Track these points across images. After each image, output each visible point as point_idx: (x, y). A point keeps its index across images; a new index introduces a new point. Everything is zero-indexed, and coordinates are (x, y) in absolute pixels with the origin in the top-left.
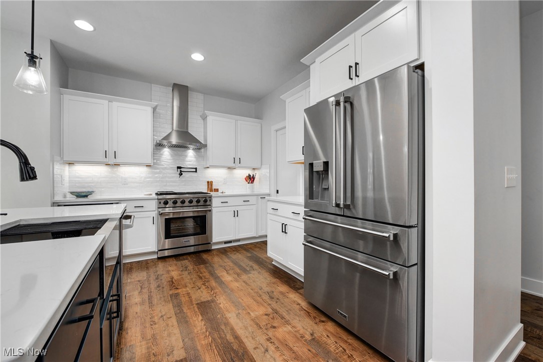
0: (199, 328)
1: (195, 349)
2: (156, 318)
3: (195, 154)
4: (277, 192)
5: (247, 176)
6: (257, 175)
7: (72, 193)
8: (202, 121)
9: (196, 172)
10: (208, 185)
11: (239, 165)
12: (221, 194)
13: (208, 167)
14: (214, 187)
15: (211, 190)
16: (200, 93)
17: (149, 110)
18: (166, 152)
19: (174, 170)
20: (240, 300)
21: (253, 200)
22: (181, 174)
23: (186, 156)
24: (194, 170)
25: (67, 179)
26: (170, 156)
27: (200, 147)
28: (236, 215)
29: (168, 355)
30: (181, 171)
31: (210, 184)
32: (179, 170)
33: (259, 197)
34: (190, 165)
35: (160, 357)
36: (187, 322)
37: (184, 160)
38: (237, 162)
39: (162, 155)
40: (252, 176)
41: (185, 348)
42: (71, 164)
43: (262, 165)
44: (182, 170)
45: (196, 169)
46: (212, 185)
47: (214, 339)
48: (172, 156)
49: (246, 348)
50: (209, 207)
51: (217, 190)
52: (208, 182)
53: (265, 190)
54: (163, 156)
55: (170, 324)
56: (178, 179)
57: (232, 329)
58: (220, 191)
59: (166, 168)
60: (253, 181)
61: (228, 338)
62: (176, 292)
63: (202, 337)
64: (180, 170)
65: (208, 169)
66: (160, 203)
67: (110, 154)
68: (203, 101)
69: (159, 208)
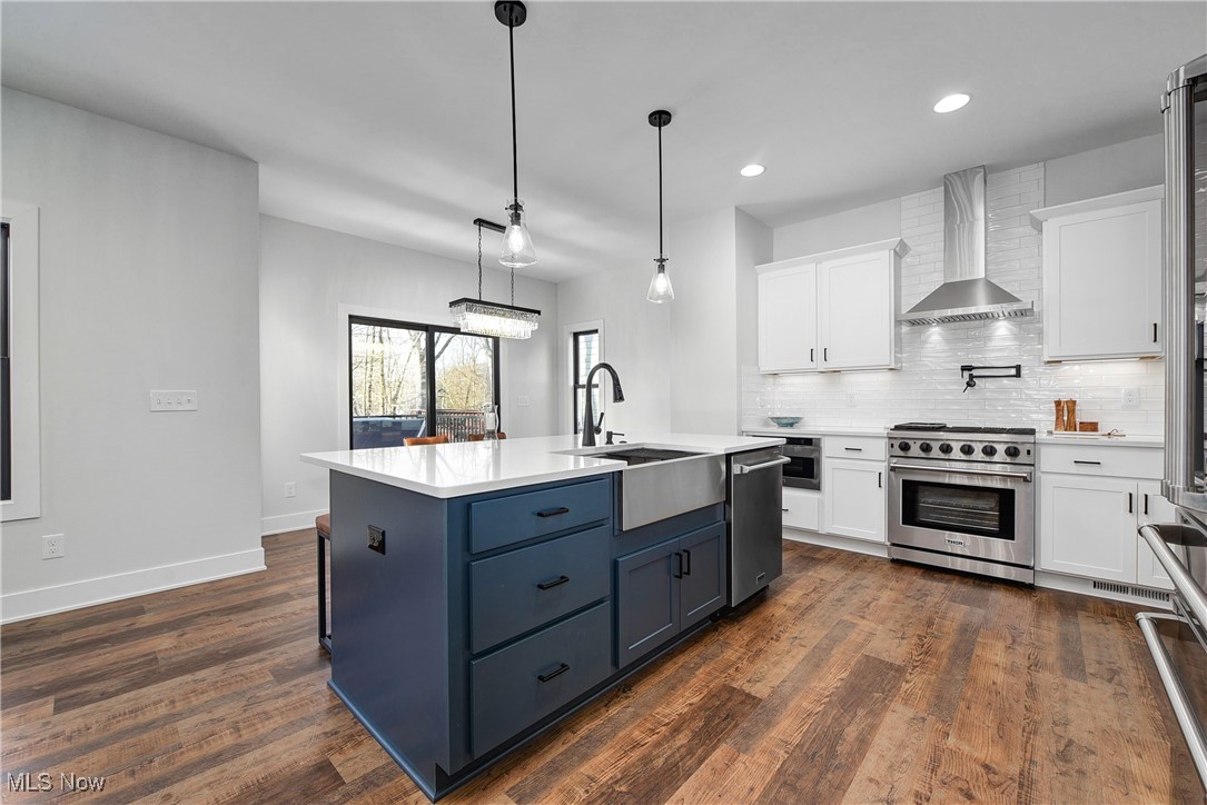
0: (823, 685)
1: (785, 702)
2: (787, 634)
3: (1014, 331)
9: (1018, 375)
10: (1058, 411)
12: (1106, 438)
13: (1058, 362)
14: (1082, 416)
15: (1071, 427)
16: (1032, 163)
17: (886, 257)
18: (934, 336)
20: (962, 704)
23: (988, 338)
24: (1014, 370)
26: (944, 344)
27: (1023, 315)
28: (1139, 508)
29: (749, 681)
30: (971, 377)
31: (1065, 407)
32: (966, 374)
34: (998, 358)
35: (739, 676)
36: (817, 666)
37: (981, 349)
39: (925, 342)
41: (774, 691)
44: (975, 373)
45: (1018, 368)
46: (1072, 412)
47: (825, 713)
48: (948, 341)
49: (857, 766)
50: (1026, 468)
51: (1093, 427)
52: (1058, 403)
54: (928, 346)
55: (794, 653)
57: (873, 728)
58: (1104, 429)
59: (933, 372)
61: (848, 730)
62: (855, 621)
63: (813, 697)
64: (971, 374)
65: (1059, 366)
66: (892, 445)
67: (819, 355)
68: (1042, 181)
69: (892, 456)
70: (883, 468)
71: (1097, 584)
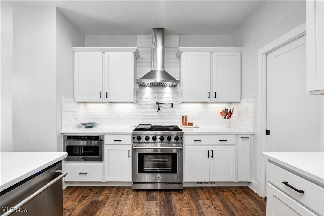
3: (172, 91)
4: (268, 132)
5: (223, 111)
6: (235, 109)
7: (84, 124)
8: (178, 60)
9: (172, 107)
11: (214, 99)
12: (195, 128)
13: (183, 103)
14: (189, 121)
15: (186, 125)
18: (148, 91)
19: (153, 106)
21: (231, 140)
22: (159, 110)
23: (163, 93)
24: (171, 105)
26: (151, 94)
27: (175, 83)
28: (210, 155)
30: (159, 107)
31: (184, 118)
32: (158, 105)
33: (240, 137)
34: (167, 100)
37: (161, 97)
38: (212, 96)
39: (144, 93)
40: (229, 111)
43: (241, 98)
44: (160, 105)
45: (172, 104)
46: (186, 120)
50: (180, 145)
51: (191, 125)
52: (183, 117)
53: (248, 129)
56: (157, 114)
58: (194, 125)
59: (147, 104)
60: (231, 115)
65: (183, 104)
66: (134, 138)
67: (103, 95)
68: (179, 41)
69: (134, 143)
70: (130, 148)
71: (198, 183)
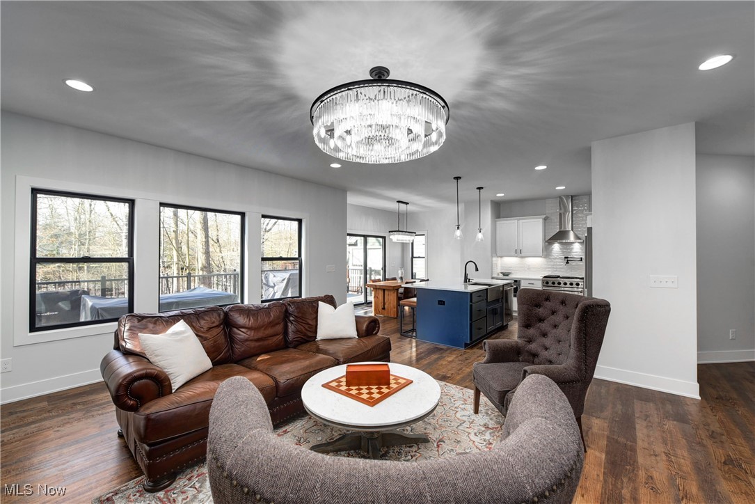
7: (501, 273)
17: (541, 221)
18: (556, 246)
19: (562, 259)
22: (567, 263)
25: (499, 265)
37: (571, 252)
42: (501, 257)
45: (581, 258)
48: (560, 248)
54: (554, 249)
56: (563, 266)
59: (556, 258)
64: (567, 259)
66: (543, 282)
69: (543, 286)
